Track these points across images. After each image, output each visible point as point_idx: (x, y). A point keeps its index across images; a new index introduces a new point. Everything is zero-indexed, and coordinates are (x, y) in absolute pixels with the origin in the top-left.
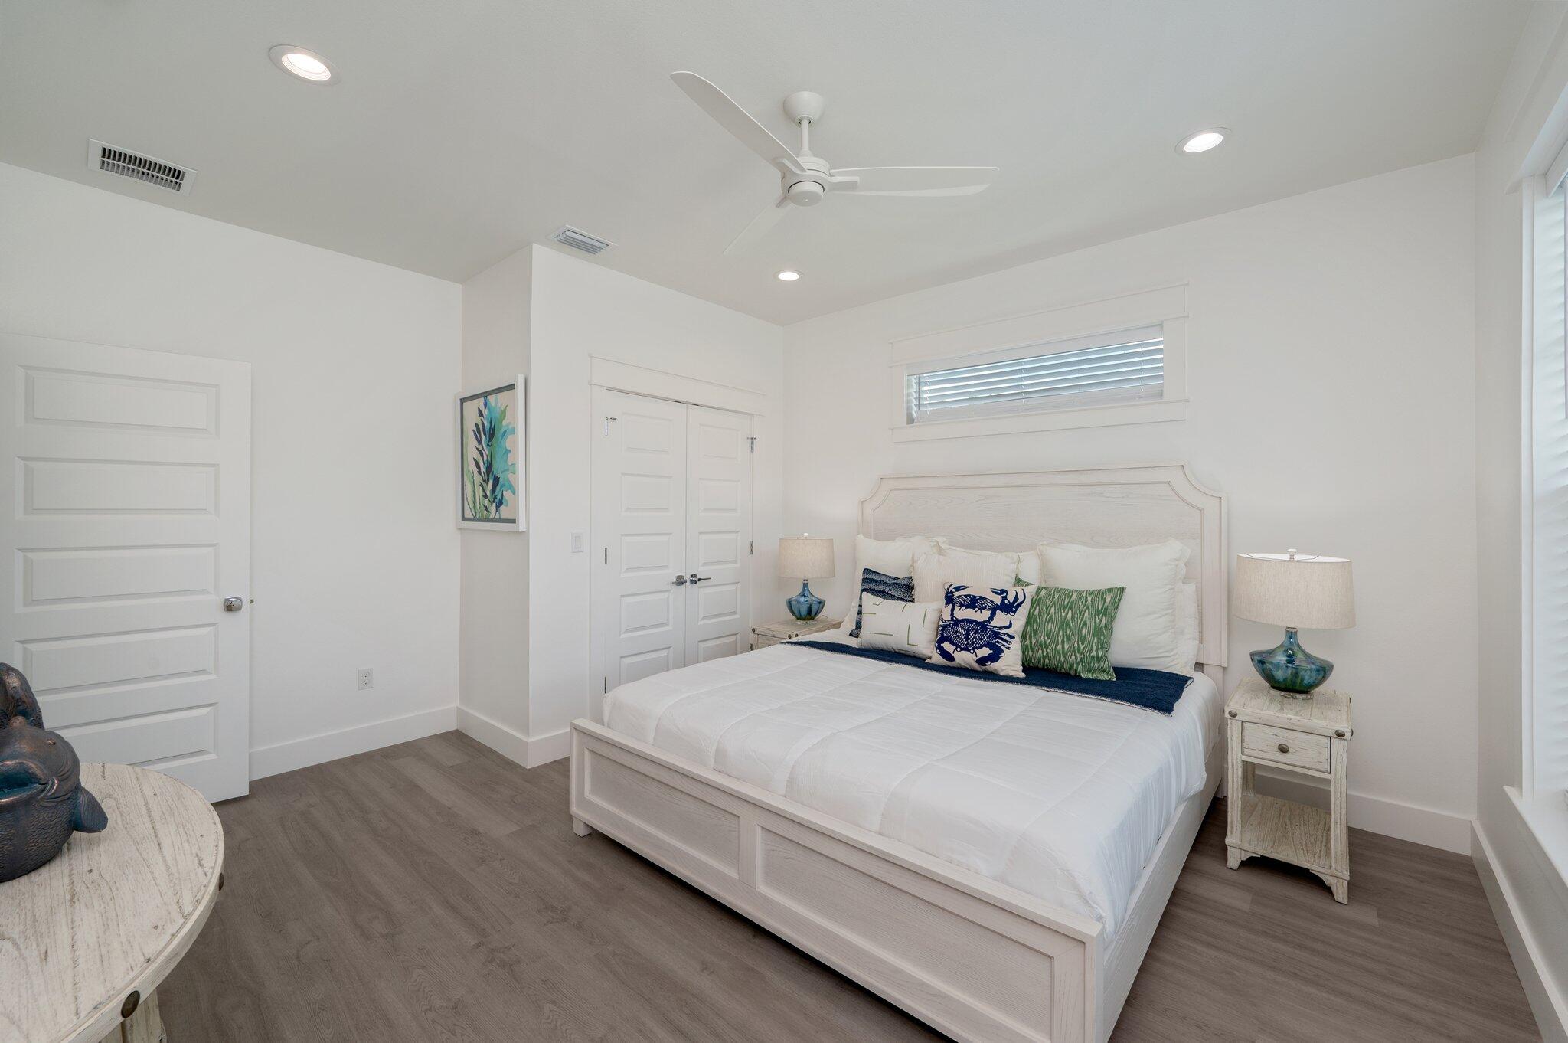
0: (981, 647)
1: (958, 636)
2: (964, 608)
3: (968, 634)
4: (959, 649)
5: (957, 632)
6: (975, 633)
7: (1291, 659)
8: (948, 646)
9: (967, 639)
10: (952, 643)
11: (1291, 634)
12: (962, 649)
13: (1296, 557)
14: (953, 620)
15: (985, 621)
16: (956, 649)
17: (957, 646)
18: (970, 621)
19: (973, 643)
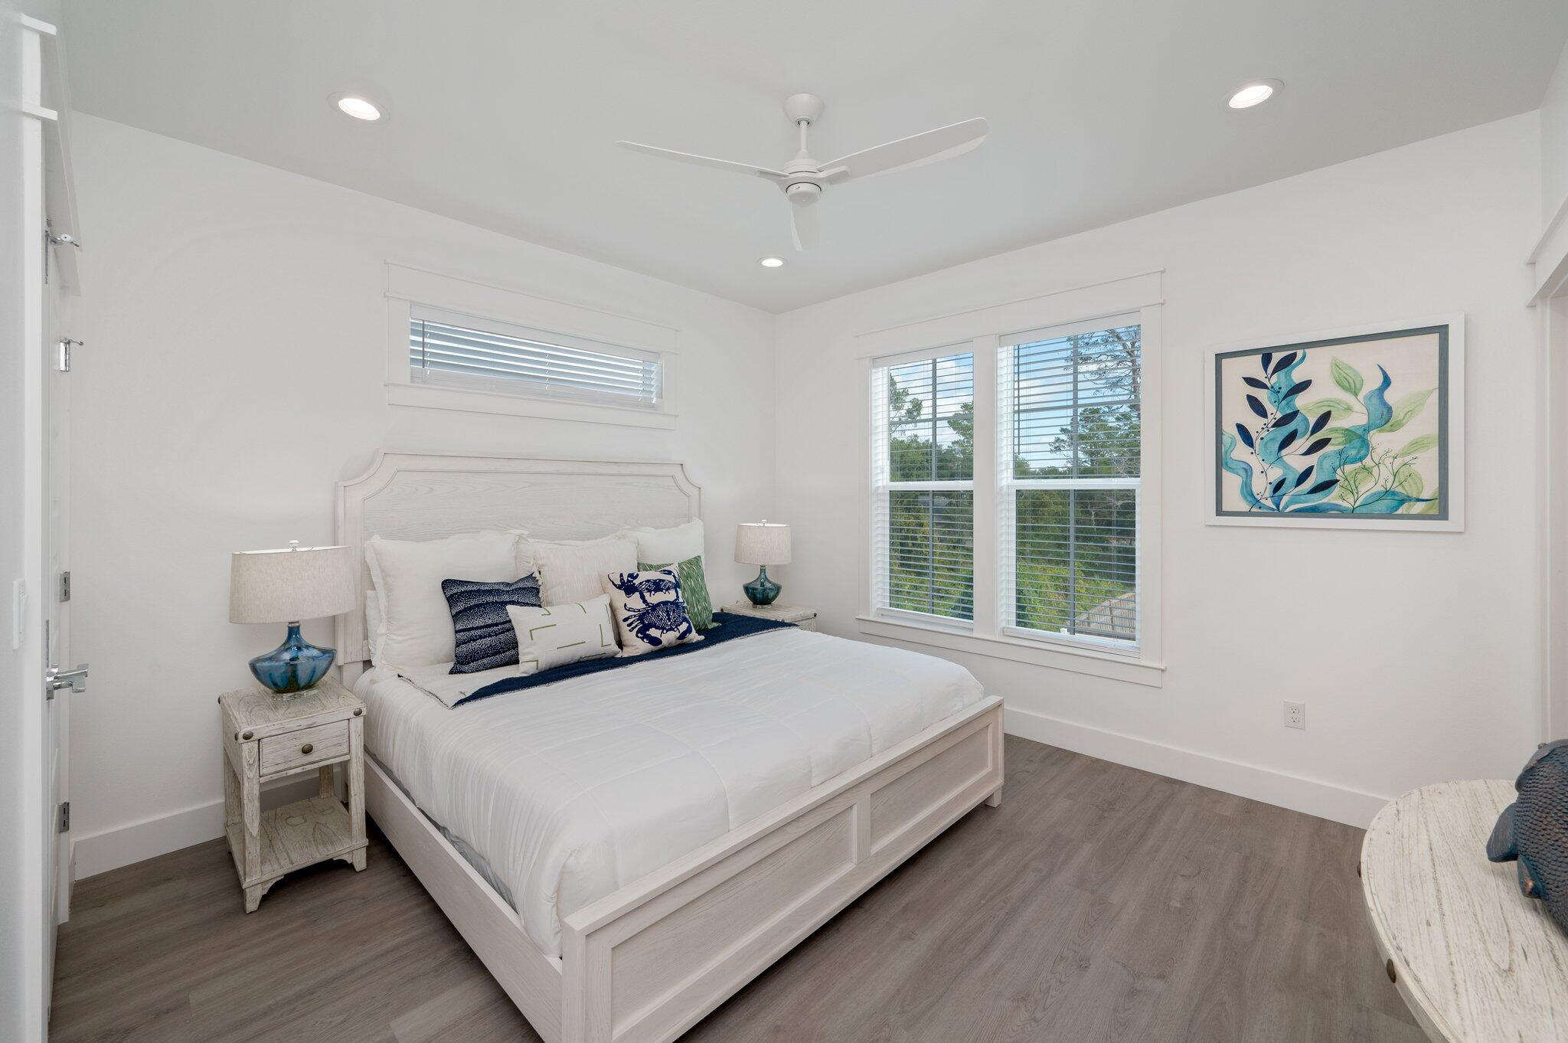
0: (681, 624)
1: (661, 619)
2: (653, 593)
3: (668, 615)
4: (665, 631)
5: (658, 616)
6: (674, 612)
7: (762, 585)
8: (654, 632)
9: (669, 619)
10: (657, 628)
11: (763, 570)
12: (667, 631)
13: (766, 525)
14: (649, 607)
15: (675, 600)
16: (662, 632)
17: (663, 629)
18: (665, 603)
19: (675, 621)
